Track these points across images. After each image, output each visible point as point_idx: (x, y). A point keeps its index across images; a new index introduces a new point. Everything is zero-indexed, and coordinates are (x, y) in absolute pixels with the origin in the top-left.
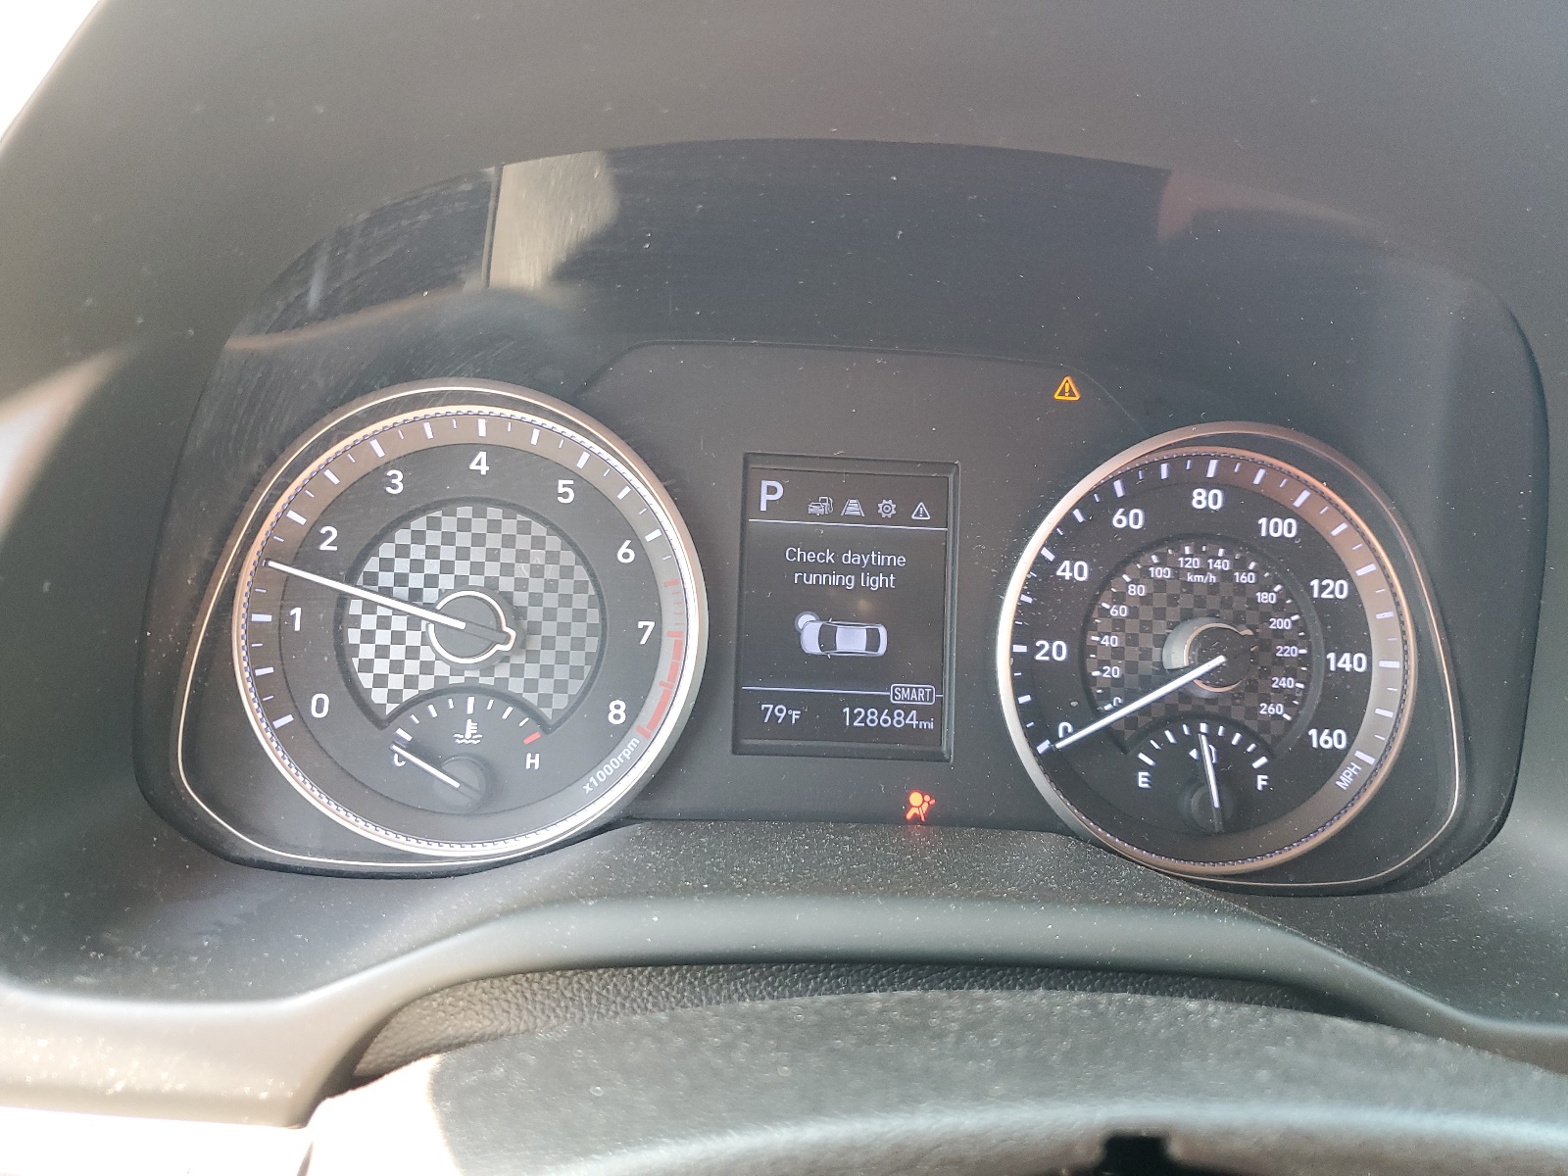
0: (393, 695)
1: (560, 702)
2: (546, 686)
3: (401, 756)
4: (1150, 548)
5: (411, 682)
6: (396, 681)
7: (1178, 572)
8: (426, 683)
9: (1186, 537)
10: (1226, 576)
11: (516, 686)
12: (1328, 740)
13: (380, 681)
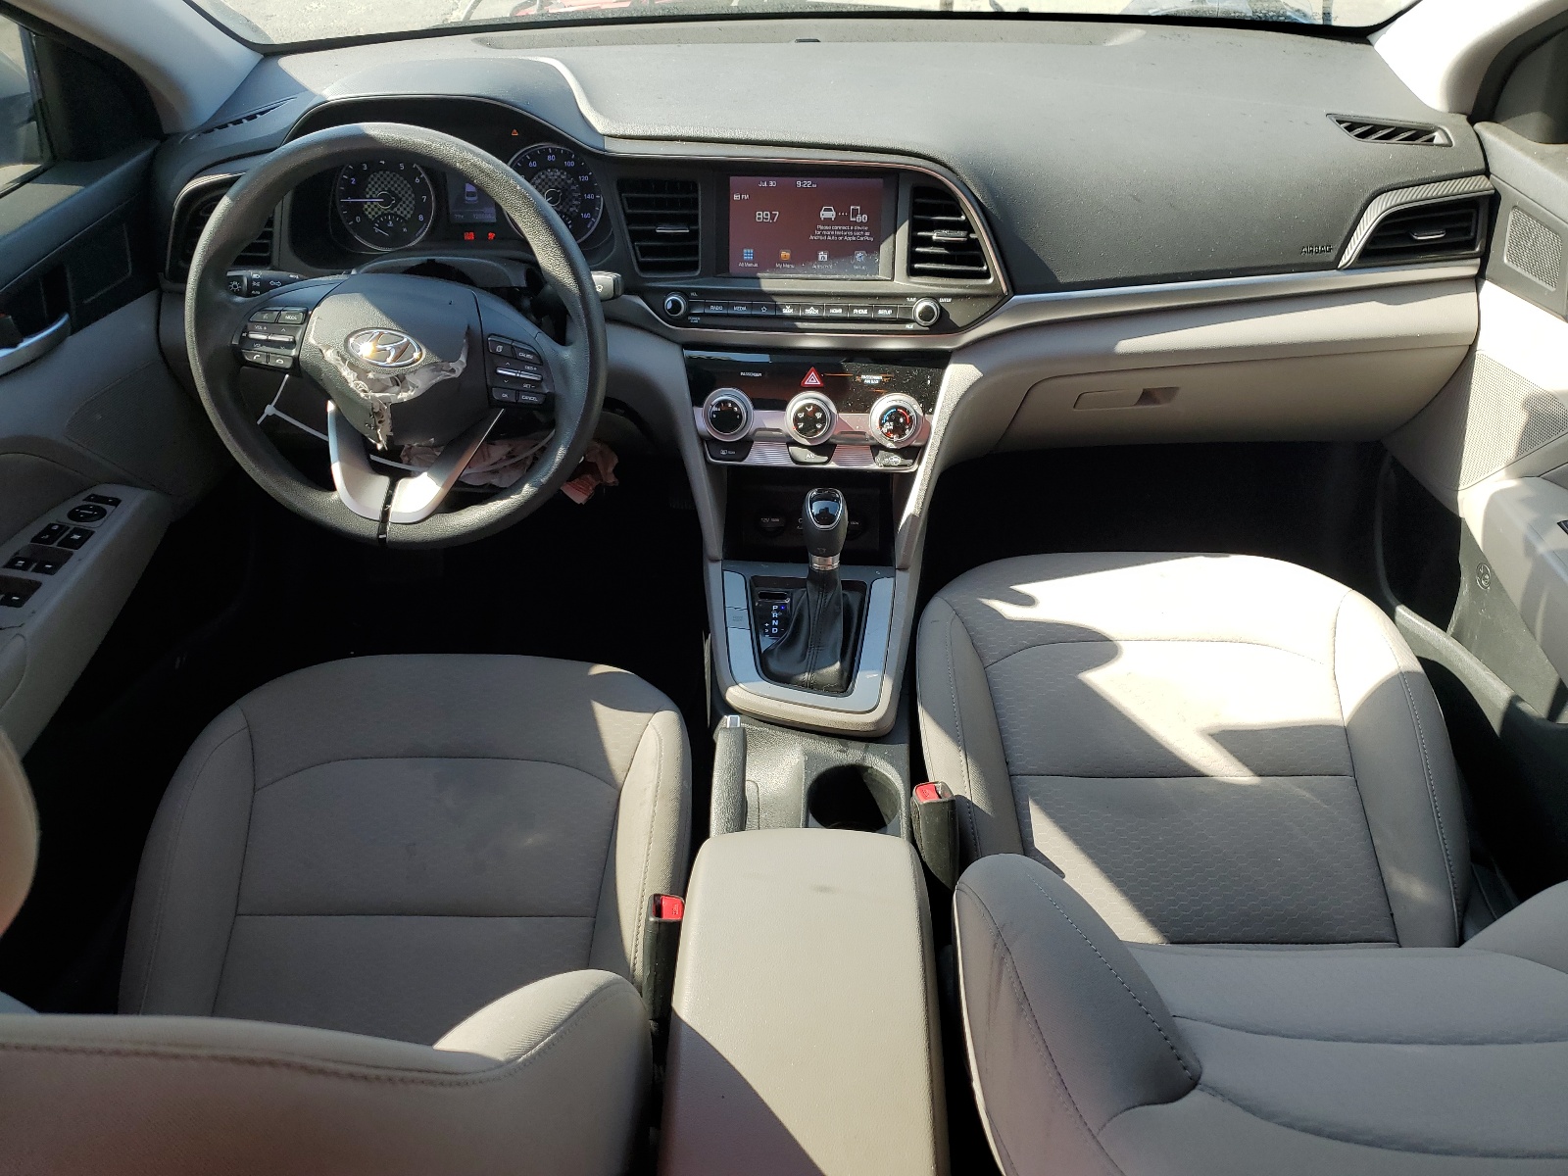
0: (373, 216)
1: (409, 216)
2: (405, 212)
3: (377, 230)
4: (540, 171)
5: (376, 213)
6: (373, 213)
7: (547, 176)
8: (380, 213)
9: (549, 168)
10: (559, 177)
11: (399, 213)
12: (587, 216)
13: (370, 213)
